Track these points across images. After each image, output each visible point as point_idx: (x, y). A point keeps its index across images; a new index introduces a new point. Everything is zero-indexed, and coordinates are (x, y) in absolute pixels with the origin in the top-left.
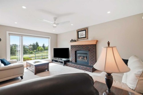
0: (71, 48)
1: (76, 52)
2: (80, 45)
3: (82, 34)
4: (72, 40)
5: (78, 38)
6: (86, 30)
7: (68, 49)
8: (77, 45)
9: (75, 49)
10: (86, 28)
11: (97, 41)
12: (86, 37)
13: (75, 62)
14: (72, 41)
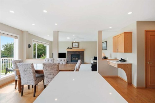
0: (68, 53)
1: (71, 55)
2: (74, 51)
5: (73, 47)
6: (78, 43)
7: (65, 53)
9: (71, 53)
11: (84, 50)
12: (78, 47)
13: (70, 61)
14: (69, 48)
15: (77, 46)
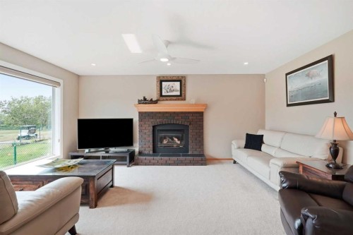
0: (140, 119)
2: (166, 113)
3: (172, 89)
4: (145, 99)
5: (161, 95)
6: (181, 80)
7: (130, 120)
8: (160, 113)
9: (152, 120)
10: (182, 77)
11: (206, 106)
12: (181, 96)
13: (151, 152)
14: (144, 101)
15: (178, 93)
